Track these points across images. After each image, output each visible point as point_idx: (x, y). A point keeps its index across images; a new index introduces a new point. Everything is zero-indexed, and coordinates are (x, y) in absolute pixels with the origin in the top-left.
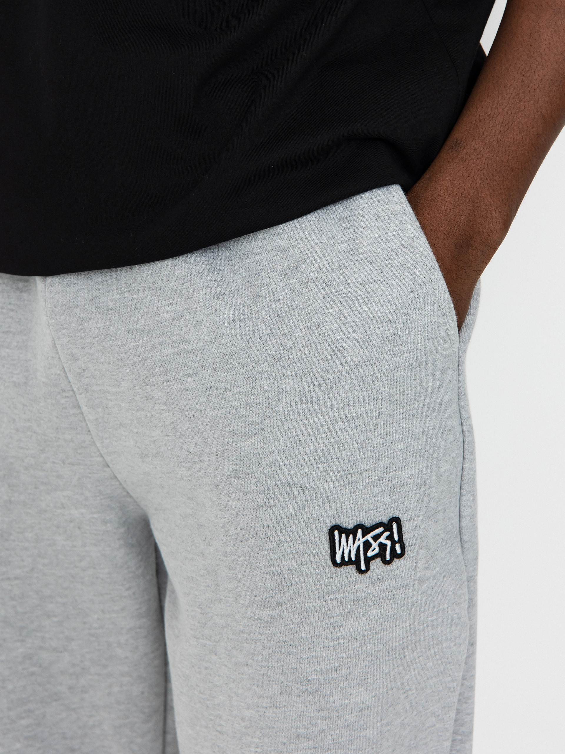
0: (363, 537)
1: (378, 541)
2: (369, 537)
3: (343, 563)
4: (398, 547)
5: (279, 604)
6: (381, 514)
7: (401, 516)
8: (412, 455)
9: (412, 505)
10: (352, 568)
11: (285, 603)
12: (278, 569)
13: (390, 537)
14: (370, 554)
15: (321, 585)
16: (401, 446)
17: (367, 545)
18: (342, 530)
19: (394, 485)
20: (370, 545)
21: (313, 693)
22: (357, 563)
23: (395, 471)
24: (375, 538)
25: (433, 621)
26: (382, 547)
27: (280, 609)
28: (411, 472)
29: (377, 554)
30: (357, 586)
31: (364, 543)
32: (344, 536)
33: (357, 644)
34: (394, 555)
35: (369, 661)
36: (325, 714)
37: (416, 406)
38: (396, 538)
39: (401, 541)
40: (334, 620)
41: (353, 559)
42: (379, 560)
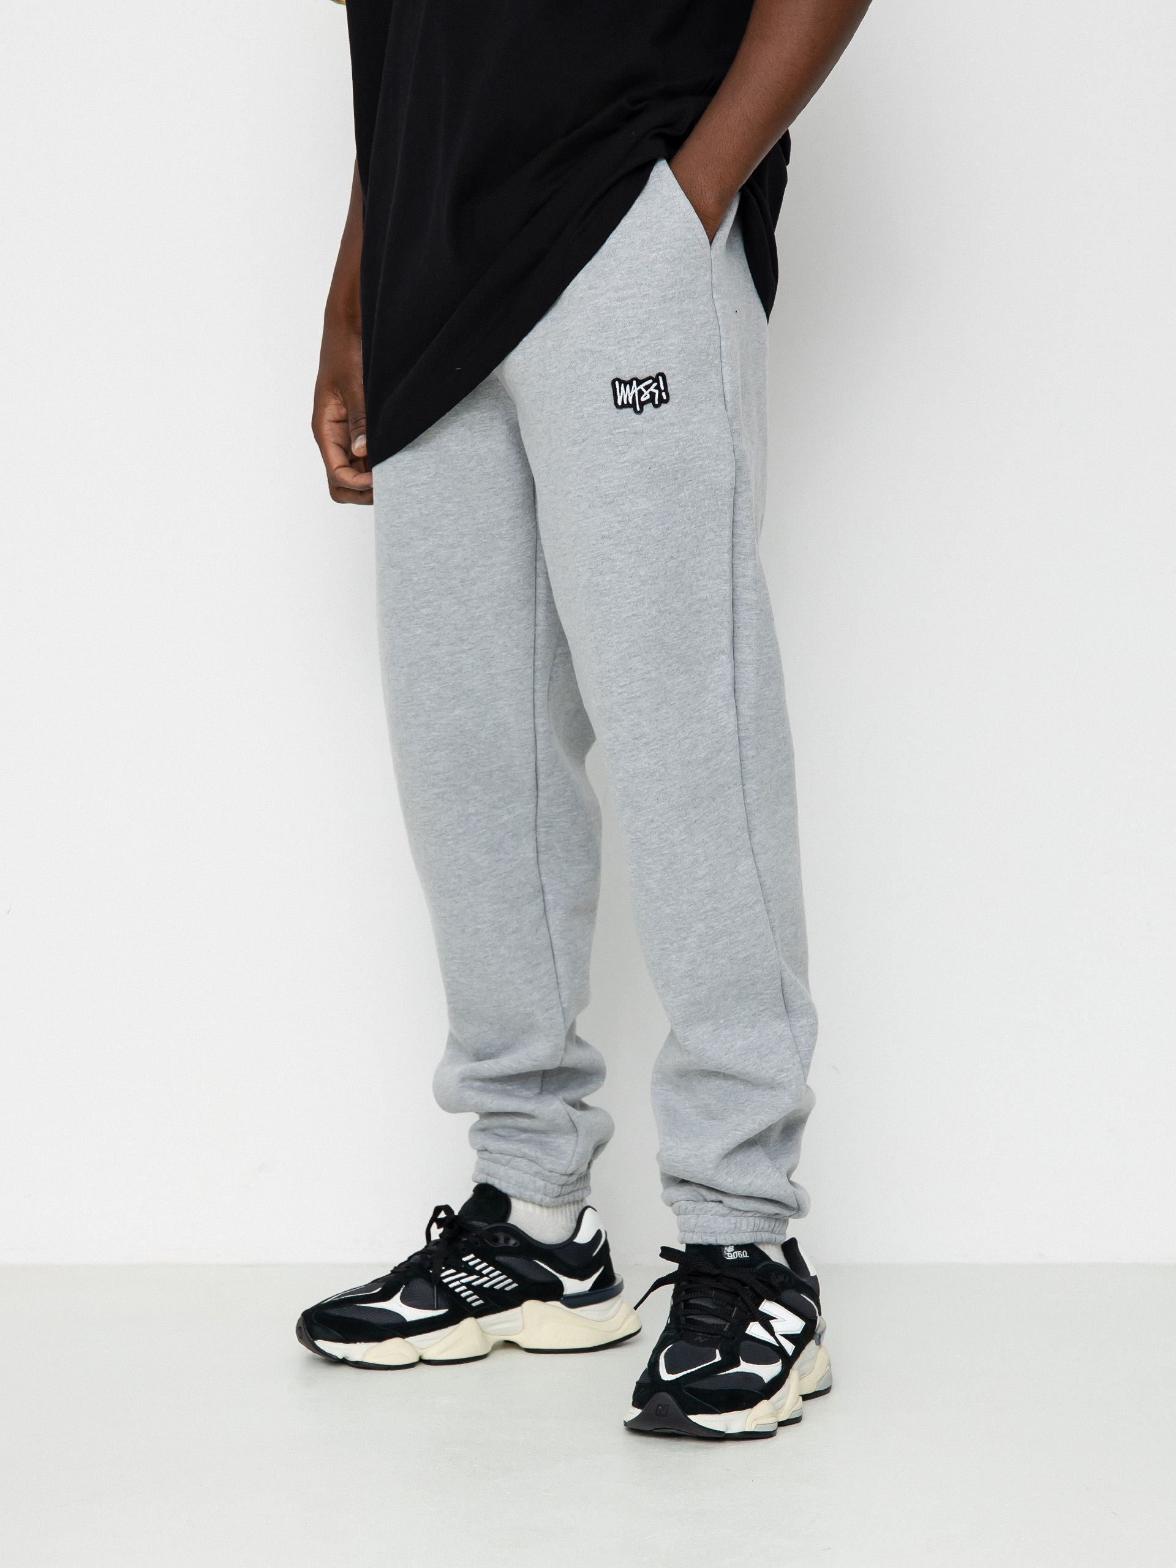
0: (638, 386)
1: (649, 390)
2: (641, 387)
3: (623, 406)
4: (664, 394)
5: (584, 441)
6: (650, 370)
7: (665, 373)
8: (672, 328)
9: (674, 366)
10: (631, 410)
11: (587, 439)
12: (582, 414)
13: (658, 387)
14: (643, 399)
15: (609, 423)
16: (662, 321)
17: (641, 393)
18: (621, 382)
19: (659, 350)
20: (643, 393)
21: (610, 503)
22: (633, 406)
23: (659, 339)
24: (647, 388)
25: (700, 454)
26: (652, 394)
27: (584, 443)
28: (672, 341)
29: (648, 399)
30: (635, 423)
31: (638, 391)
32: (623, 385)
33: (639, 466)
34: (662, 401)
35: (649, 479)
36: (620, 518)
37: (673, 291)
38: (662, 388)
39: (666, 390)
40: (620, 448)
41: (631, 403)
42: (650, 405)
